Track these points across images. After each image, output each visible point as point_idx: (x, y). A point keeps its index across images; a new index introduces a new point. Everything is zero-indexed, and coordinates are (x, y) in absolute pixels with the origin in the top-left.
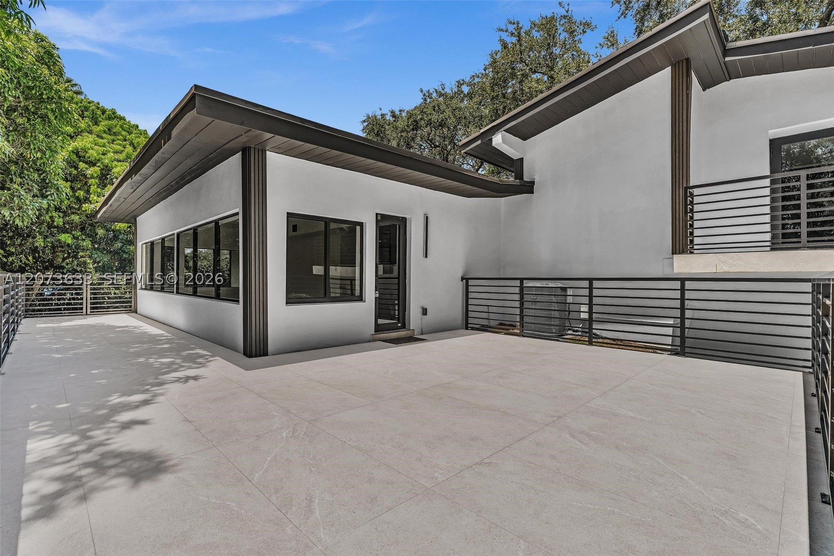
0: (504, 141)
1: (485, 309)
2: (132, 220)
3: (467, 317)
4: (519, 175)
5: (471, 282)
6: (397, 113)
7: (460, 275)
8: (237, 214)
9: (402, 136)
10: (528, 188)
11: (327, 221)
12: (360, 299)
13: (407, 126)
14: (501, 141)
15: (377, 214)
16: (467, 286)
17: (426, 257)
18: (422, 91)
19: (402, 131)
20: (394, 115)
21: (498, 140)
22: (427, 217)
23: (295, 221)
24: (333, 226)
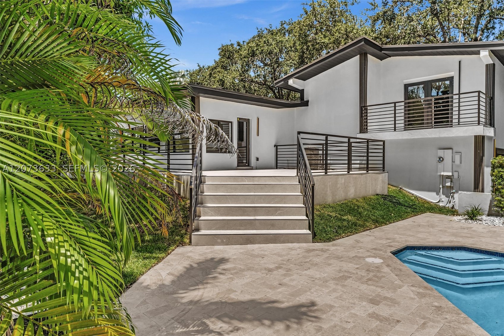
0: (294, 83)
1: (286, 162)
3: (277, 163)
4: (302, 98)
5: (279, 147)
6: (242, 43)
7: (274, 144)
9: (244, 60)
10: (306, 104)
11: (219, 121)
13: (248, 54)
14: (292, 83)
15: (237, 118)
16: (277, 149)
17: (258, 136)
18: (257, 28)
19: (245, 57)
20: (239, 45)
21: (291, 82)
22: (258, 119)
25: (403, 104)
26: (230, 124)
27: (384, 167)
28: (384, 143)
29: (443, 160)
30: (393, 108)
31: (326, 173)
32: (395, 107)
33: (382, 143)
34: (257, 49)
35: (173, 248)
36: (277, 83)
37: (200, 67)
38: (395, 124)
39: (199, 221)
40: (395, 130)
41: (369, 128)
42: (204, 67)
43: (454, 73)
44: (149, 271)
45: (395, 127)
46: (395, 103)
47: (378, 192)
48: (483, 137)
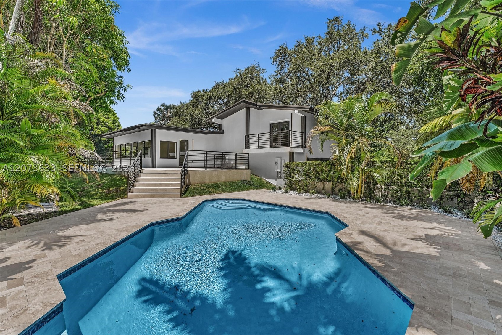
2: (112, 138)
4: (221, 129)
6: (206, 90)
8: (150, 140)
10: (223, 132)
11: (168, 142)
12: (176, 158)
15: (180, 140)
19: (205, 100)
20: (204, 92)
21: (213, 120)
22: (193, 140)
23: (162, 143)
25: (269, 134)
26: (175, 143)
27: (248, 167)
28: (249, 155)
29: (277, 163)
30: (257, 137)
31: (206, 169)
32: (258, 136)
33: (248, 155)
34: (213, 96)
36: (207, 120)
38: (258, 145)
39: (134, 188)
40: (258, 148)
41: (250, 146)
43: (289, 120)
45: (258, 147)
46: (258, 134)
47: (243, 179)
48: (294, 152)
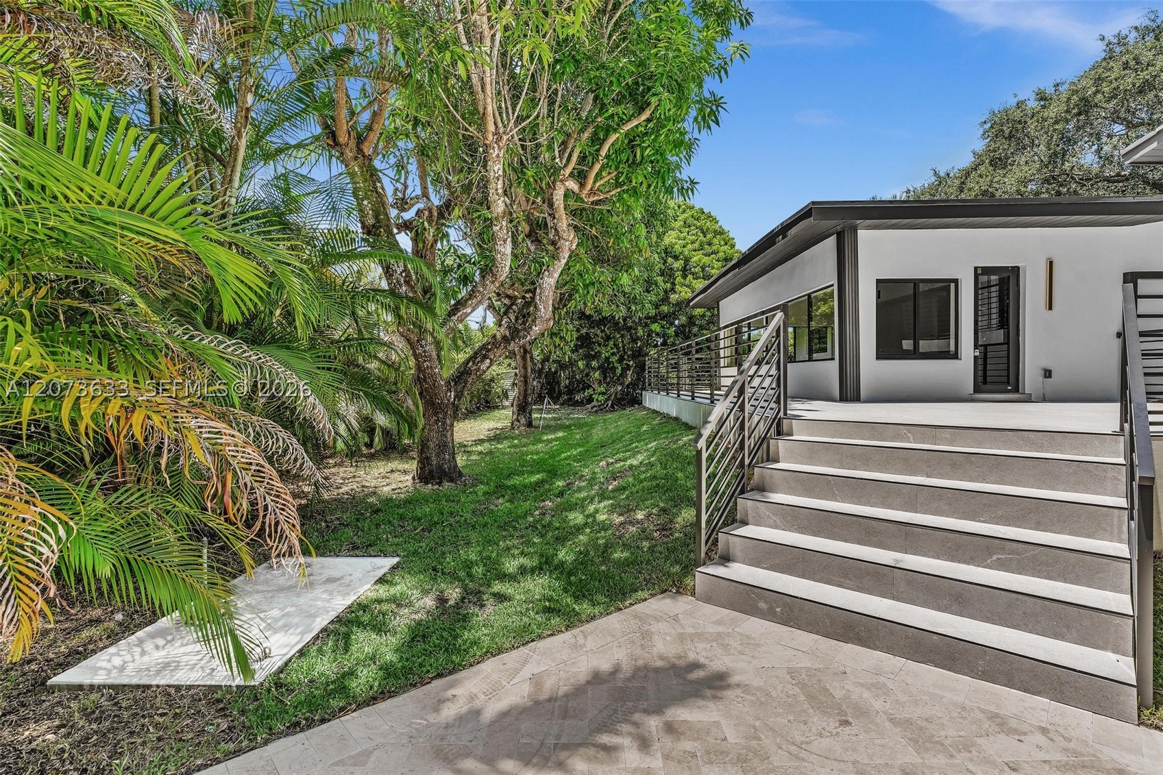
2: (713, 306)
6: (1050, 91)
7: (1113, 330)
8: (832, 285)
11: (916, 283)
12: (955, 356)
15: (976, 268)
17: (1050, 308)
18: (1103, 39)
19: (1057, 122)
20: (1042, 97)
22: (1051, 263)
23: (883, 285)
24: (922, 287)
26: (953, 285)
34: (1097, 92)
35: (645, 594)
37: (939, 177)
39: (730, 537)
42: (948, 175)
44: (522, 648)
